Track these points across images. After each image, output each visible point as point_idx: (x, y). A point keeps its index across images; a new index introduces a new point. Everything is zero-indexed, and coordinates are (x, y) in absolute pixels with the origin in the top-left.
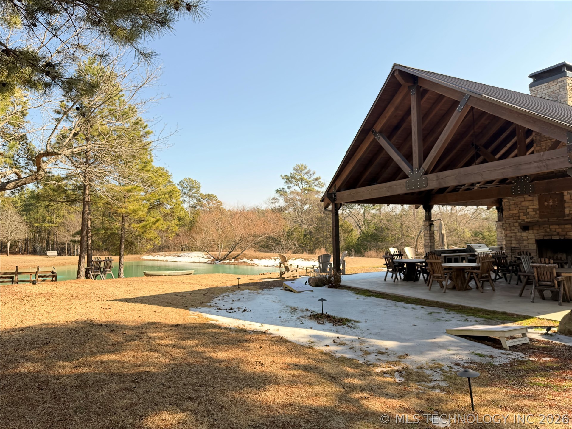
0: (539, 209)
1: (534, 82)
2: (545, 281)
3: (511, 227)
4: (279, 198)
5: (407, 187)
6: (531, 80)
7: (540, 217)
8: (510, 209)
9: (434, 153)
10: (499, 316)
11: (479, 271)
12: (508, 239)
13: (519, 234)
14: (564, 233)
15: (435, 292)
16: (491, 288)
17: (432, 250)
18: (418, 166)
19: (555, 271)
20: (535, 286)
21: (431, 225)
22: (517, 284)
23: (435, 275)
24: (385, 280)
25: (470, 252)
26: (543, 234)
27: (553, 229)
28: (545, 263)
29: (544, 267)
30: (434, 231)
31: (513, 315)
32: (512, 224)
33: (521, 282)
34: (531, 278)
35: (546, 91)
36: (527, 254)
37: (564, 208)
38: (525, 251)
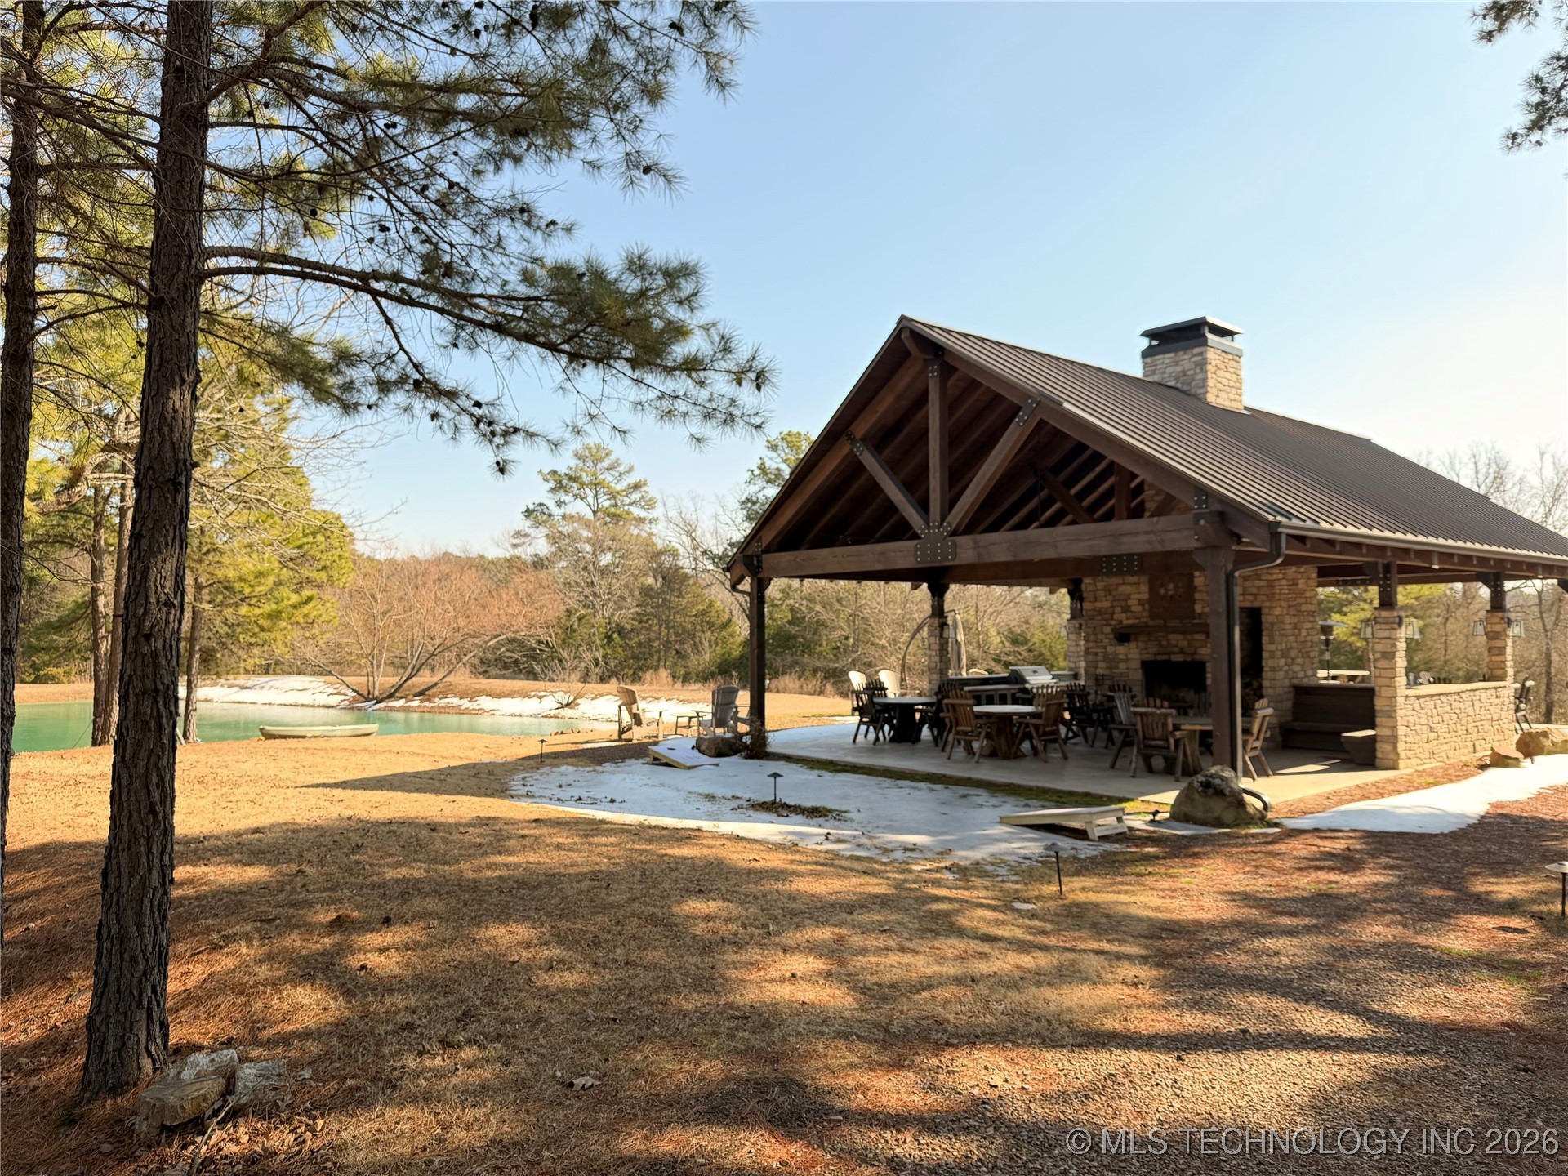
0: (1150, 601)
1: (1151, 346)
2: (1154, 739)
3: (1096, 635)
4: (532, 532)
5: (916, 556)
6: (1145, 343)
7: (1151, 617)
8: (1095, 597)
9: (970, 497)
10: (1079, 799)
11: (1040, 722)
12: (1090, 658)
13: (1110, 649)
14: (1192, 650)
15: (956, 761)
16: (1059, 755)
17: (944, 678)
18: (938, 518)
19: (1170, 721)
20: (1138, 749)
21: (943, 625)
22: (1106, 747)
23: (960, 728)
24: (854, 741)
25: (1016, 683)
26: (1155, 650)
27: (1174, 642)
28: (1155, 707)
29: (1153, 714)
30: (947, 639)
31: (1101, 797)
32: (1098, 629)
33: (1113, 743)
34: (1132, 733)
35: (1170, 370)
36: (1125, 690)
37: (1194, 601)
38: (1122, 683)
